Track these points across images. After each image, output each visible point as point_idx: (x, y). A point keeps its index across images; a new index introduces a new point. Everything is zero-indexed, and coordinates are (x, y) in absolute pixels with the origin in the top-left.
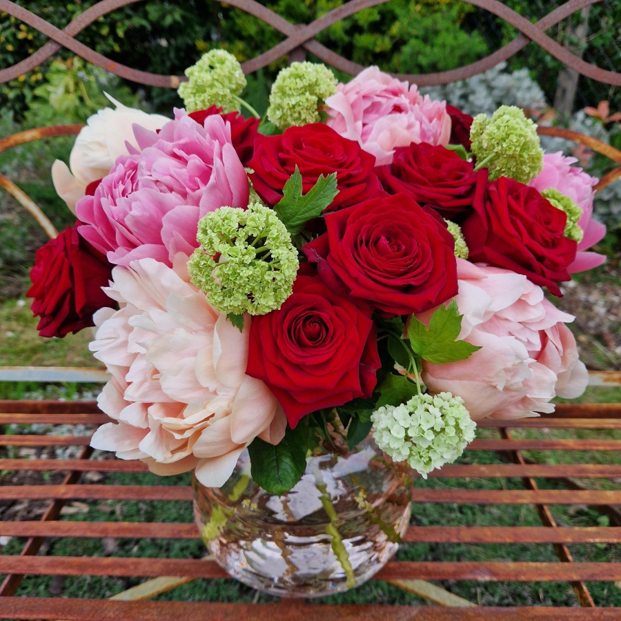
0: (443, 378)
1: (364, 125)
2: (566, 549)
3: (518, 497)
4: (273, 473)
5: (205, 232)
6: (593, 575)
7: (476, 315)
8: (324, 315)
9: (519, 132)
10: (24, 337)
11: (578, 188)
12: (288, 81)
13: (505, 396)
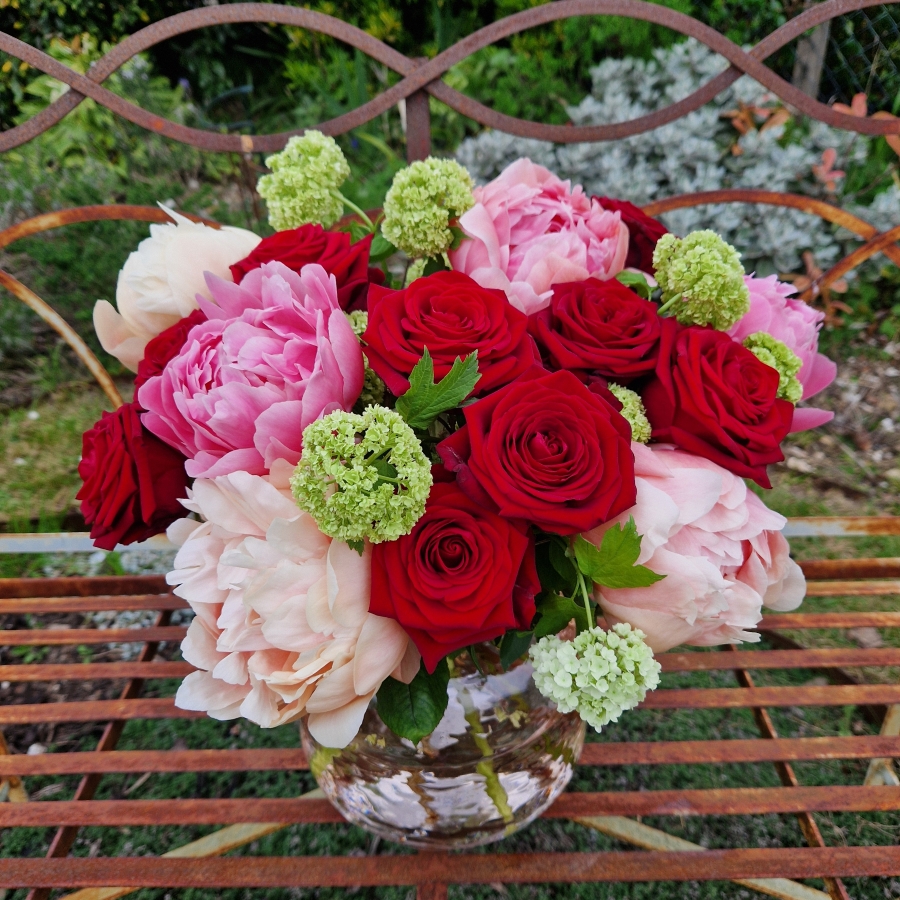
0: (620, 604)
1: (512, 247)
2: (789, 768)
3: (727, 697)
4: (408, 713)
5: (313, 448)
6: (824, 803)
7: (659, 531)
8: (467, 535)
9: (716, 271)
10: (40, 464)
11: (797, 327)
12: (407, 192)
13: (699, 628)
